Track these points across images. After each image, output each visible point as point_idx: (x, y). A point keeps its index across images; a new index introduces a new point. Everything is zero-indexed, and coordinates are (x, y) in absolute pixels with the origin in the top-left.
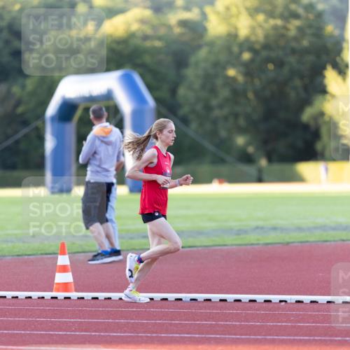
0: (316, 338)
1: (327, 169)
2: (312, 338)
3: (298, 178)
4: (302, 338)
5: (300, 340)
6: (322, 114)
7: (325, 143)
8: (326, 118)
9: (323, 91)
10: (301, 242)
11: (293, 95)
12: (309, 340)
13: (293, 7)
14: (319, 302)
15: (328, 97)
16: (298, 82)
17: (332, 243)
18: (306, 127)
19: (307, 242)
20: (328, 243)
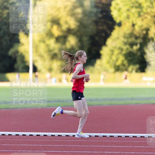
0: (10, 151)
1: (19, 76)
2: (8, 151)
3: (6, 80)
4: (3, 151)
5: (3, 152)
6: (17, 52)
7: (19, 64)
8: (19, 54)
9: (18, 41)
10: (6, 108)
11: (4, 43)
12: (7, 151)
13: (5, 4)
14: (12, 135)
15: (20, 44)
16: (7, 38)
17: (20, 109)
18: (10, 57)
19: (8, 108)
20: (18, 109)
